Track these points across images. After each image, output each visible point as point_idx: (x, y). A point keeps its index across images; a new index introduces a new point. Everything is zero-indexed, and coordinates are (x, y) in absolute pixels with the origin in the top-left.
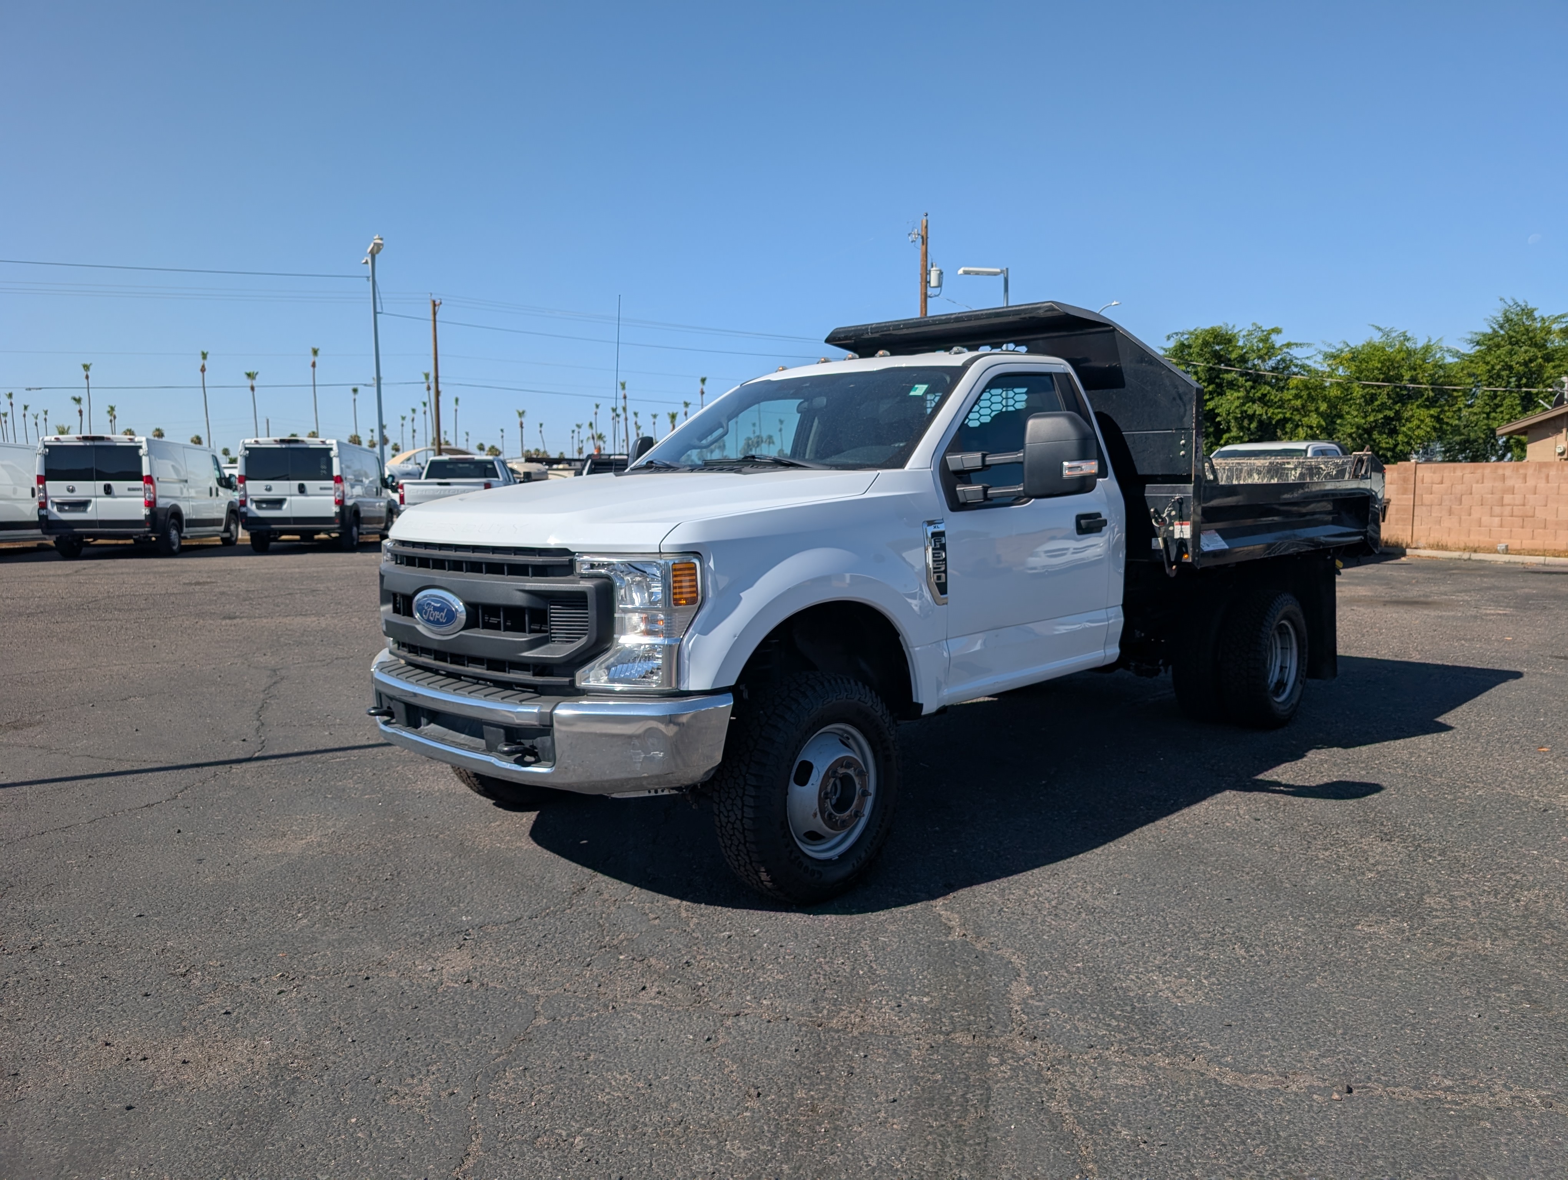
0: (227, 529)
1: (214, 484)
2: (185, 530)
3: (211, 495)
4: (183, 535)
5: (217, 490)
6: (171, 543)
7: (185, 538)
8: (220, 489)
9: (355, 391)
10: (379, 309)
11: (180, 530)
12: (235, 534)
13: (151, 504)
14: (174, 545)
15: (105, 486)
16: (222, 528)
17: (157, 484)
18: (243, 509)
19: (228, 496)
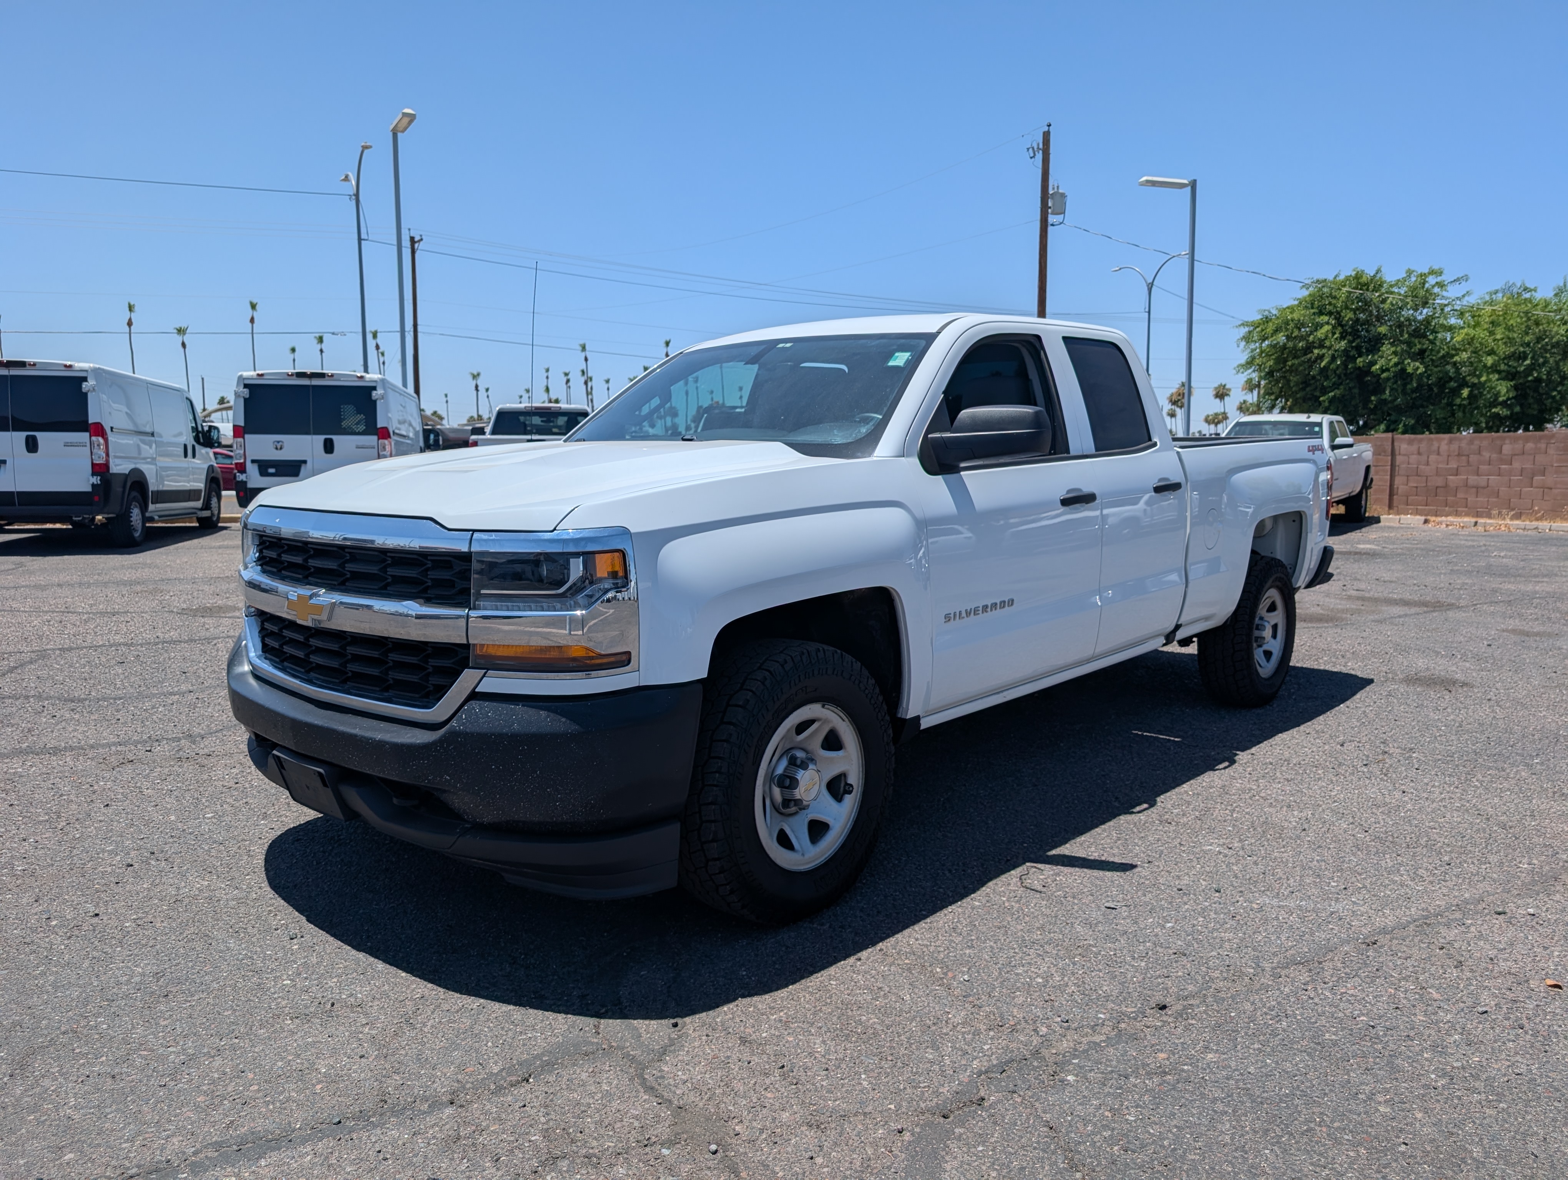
0: (207, 506)
1: (188, 438)
2: (151, 507)
3: (186, 455)
4: (147, 515)
5: (194, 447)
6: (129, 528)
7: (151, 520)
8: (197, 447)
9: (321, 340)
10: (363, 236)
11: (144, 508)
12: (216, 512)
13: (100, 469)
14: (136, 531)
15: (28, 437)
16: (199, 504)
17: (111, 438)
18: (241, 477)
19: (206, 458)
